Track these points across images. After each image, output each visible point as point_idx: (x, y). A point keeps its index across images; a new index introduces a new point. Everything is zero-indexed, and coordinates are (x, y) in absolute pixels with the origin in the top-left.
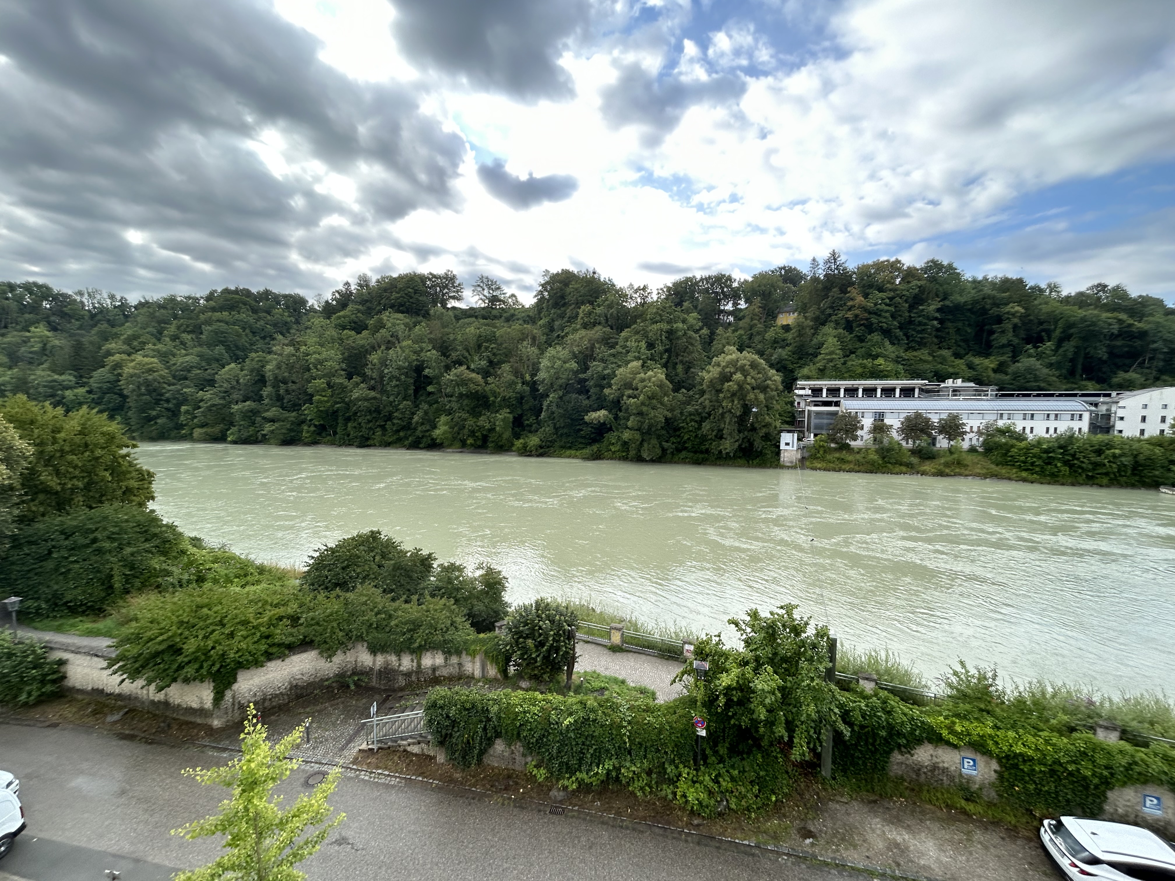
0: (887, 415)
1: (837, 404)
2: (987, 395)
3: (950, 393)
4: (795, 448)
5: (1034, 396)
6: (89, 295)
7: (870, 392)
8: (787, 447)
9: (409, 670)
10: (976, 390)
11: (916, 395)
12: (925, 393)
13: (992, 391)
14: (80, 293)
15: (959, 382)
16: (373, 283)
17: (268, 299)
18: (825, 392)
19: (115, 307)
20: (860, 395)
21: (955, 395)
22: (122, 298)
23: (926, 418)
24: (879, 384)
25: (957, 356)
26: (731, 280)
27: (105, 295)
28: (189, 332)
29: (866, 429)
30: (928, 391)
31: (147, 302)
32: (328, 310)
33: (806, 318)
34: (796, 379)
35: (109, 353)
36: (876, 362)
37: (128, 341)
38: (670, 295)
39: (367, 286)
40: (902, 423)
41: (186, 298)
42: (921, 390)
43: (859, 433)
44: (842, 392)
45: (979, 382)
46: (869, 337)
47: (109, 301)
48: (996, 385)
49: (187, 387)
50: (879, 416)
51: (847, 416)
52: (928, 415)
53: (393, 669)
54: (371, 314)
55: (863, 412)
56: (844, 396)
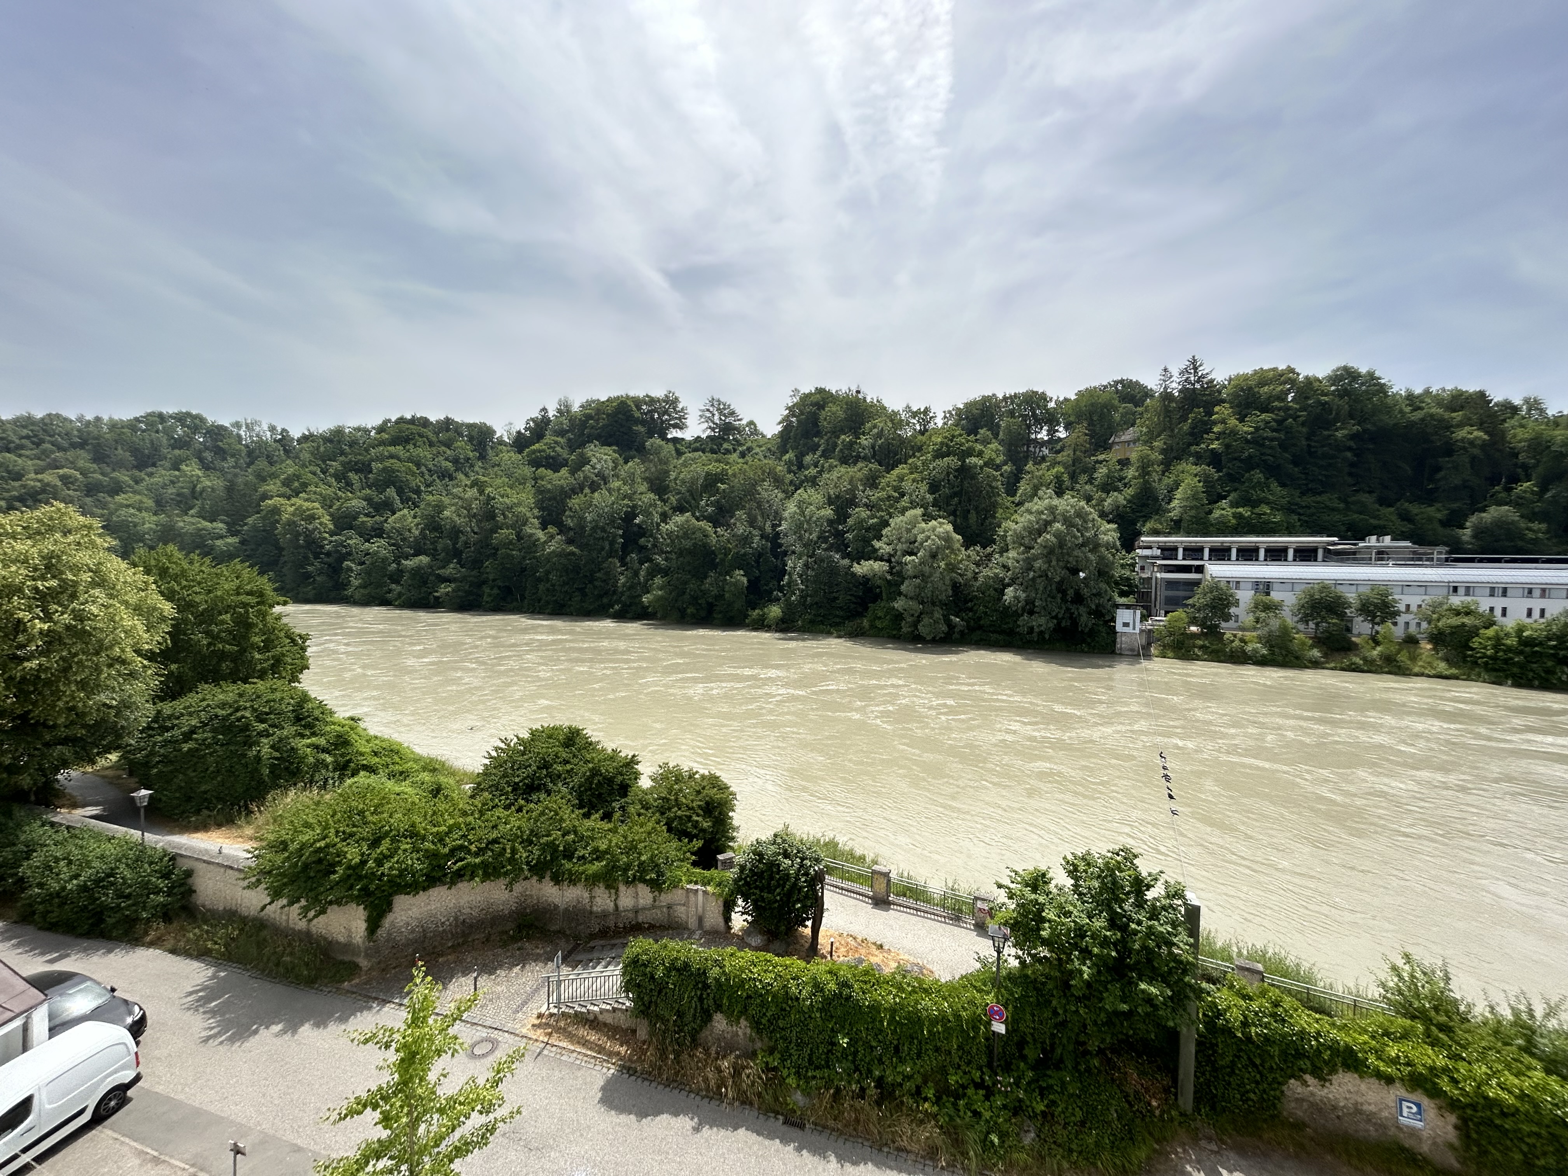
0: (1275, 586)
1: (1200, 569)
2: (1432, 559)
3: (1373, 556)
4: (1137, 631)
5: (1507, 562)
6: (247, 426)
7: (1248, 554)
8: (1126, 630)
9: (603, 911)
11: (1320, 558)
12: (1333, 556)
13: (1440, 553)
14: (237, 425)
15: (1387, 540)
16: (576, 408)
17: (448, 430)
18: (1180, 551)
19: (276, 441)
20: (1234, 557)
21: (1382, 559)
22: (284, 430)
23: (1335, 592)
24: (1263, 541)
25: (1384, 502)
26: (1045, 399)
27: (266, 428)
28: (357, 471)
29: (1244, 606)
30: (1338, 553)
31: (311, 435)
32: (520, 442)
33: (1153, 450)
34: (1140, 534)
35: (265, 497)
36: (1257, 510)
37: (287, 483)
38: (961, 419)
39: (568, 411)
40: (1300, 599)
41: (355, 429)
42: (1327, 551)
43: (1233, 610)
44: (1206, 552)
45: (1419, 538)
46: (1247, 475)
47: (269, 434)
48: (1445, 544)
49: (351, 538)
50: (1264, 587)
51: (1215, 586)
52: (1338, 587)
53: (584, 910)
54: (573, 446)
55: (1238, 582)
56: (1210, 559)
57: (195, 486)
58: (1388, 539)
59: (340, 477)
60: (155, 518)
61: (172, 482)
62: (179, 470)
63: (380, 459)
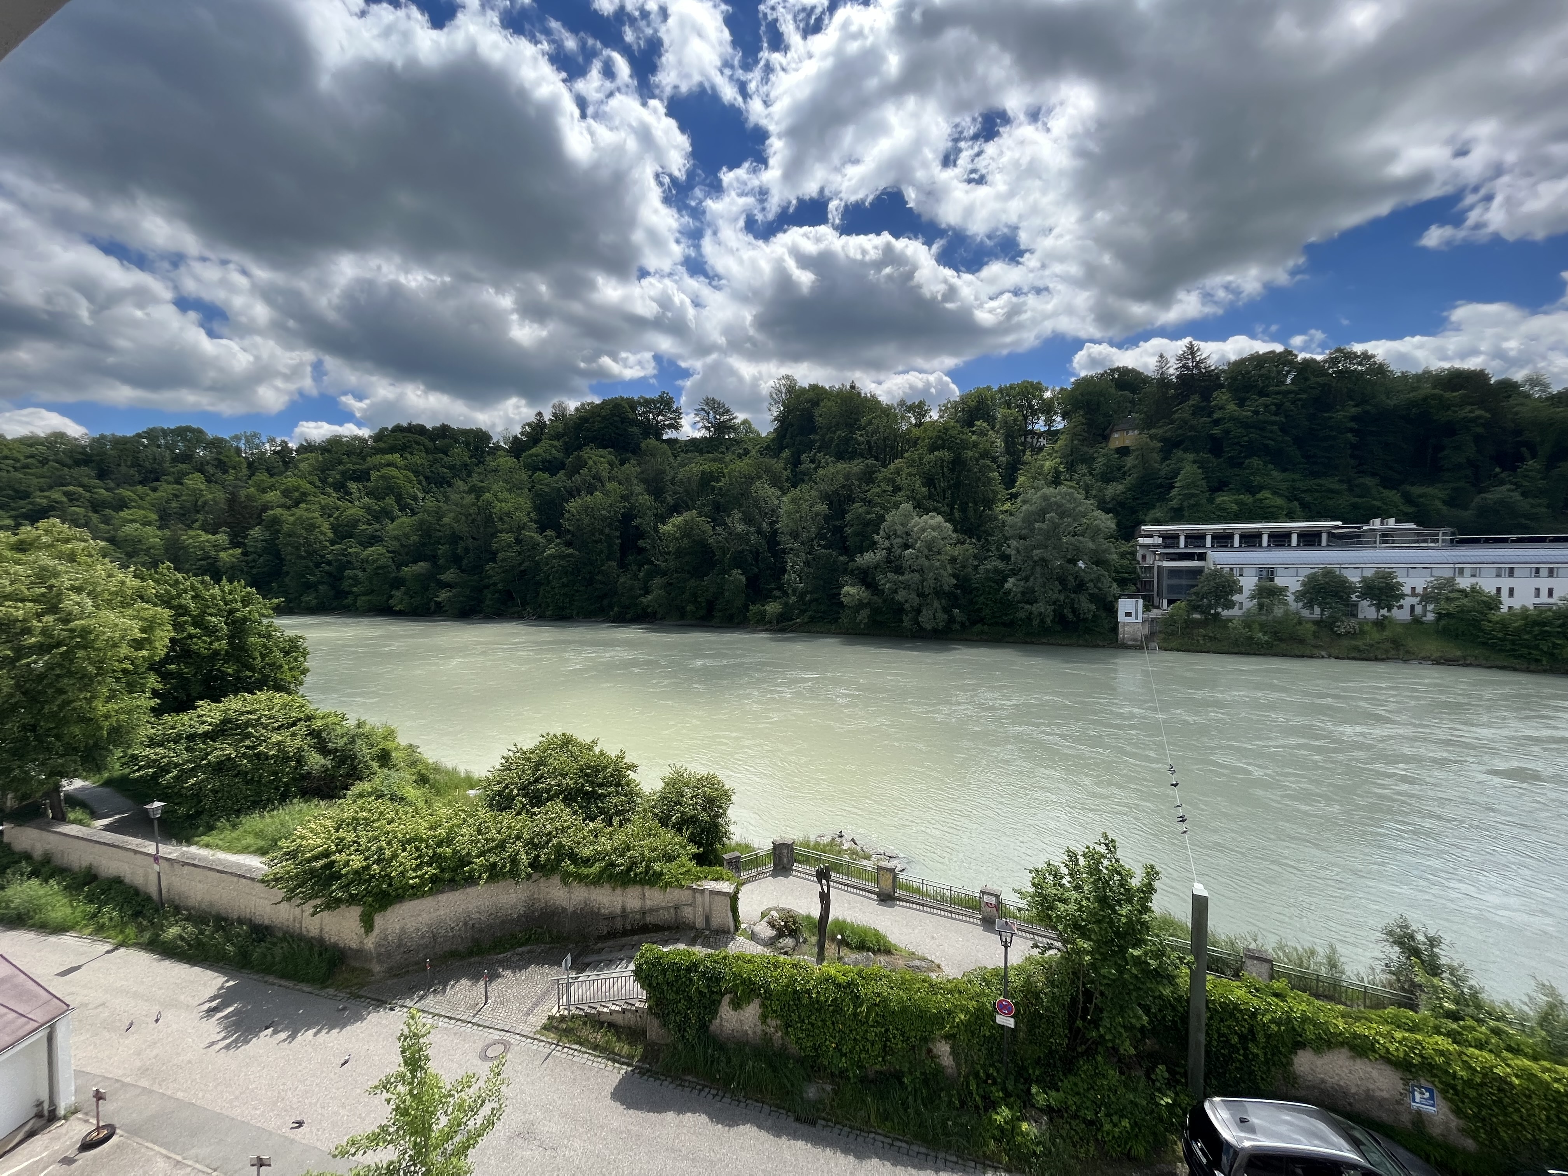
0: (1279, 572)
1: (1202, 557)
2: (1437, 541)
3: (1378, 539)
4: (1140, 620)
5: (1513, 541)
7: (1251, 540)
8: (1128, 619)
9: (610, 913)
10: (1418, 535)
11: (1324, 543)
12: (1337, 540)
13: (1444, 534)
15: (1391, 523)
16: (571, 412)
17: (444, 437)
18: (1182, 540)
20: (1236, 543)
21: (1386, 542)
22: (282, 441)
23: (1339, 576)
24: (1265, 527)
25: (1387, 483)
26: (1041, 390)
28: (355, 480)
29: (1247, 592)
30: (1341, 537)
32: (517, 447)
33: (1152, 437)
34: (1140, 523)
35: (266, 507)
36: (1259, 496)
37: (286, 494)
38: (957, 412)
39: (563, 415)
40: (1304, 584)
41: (352, 439)
42: (1331, 535)
43: (1236, 598)
44: (1209, 539)
45: (1423, 520)
46: (1247, 461)
47: (268, 446)
48: (1449, 525)
49: (351, 547)
50: (1267, 574)
51: (1216, 573)
52: (1343, 571)
53: (592, 912)
54: (568, 450)
55: (1241, 569)
56: (1213, 546)
57: (197, 501)
58: (1392, 521)
59: (340, 487)
60: (159, 533)
61: (176, 496)
62: (181, 484)
63: (377, 468)
